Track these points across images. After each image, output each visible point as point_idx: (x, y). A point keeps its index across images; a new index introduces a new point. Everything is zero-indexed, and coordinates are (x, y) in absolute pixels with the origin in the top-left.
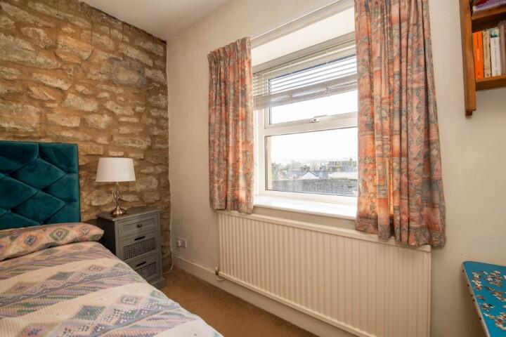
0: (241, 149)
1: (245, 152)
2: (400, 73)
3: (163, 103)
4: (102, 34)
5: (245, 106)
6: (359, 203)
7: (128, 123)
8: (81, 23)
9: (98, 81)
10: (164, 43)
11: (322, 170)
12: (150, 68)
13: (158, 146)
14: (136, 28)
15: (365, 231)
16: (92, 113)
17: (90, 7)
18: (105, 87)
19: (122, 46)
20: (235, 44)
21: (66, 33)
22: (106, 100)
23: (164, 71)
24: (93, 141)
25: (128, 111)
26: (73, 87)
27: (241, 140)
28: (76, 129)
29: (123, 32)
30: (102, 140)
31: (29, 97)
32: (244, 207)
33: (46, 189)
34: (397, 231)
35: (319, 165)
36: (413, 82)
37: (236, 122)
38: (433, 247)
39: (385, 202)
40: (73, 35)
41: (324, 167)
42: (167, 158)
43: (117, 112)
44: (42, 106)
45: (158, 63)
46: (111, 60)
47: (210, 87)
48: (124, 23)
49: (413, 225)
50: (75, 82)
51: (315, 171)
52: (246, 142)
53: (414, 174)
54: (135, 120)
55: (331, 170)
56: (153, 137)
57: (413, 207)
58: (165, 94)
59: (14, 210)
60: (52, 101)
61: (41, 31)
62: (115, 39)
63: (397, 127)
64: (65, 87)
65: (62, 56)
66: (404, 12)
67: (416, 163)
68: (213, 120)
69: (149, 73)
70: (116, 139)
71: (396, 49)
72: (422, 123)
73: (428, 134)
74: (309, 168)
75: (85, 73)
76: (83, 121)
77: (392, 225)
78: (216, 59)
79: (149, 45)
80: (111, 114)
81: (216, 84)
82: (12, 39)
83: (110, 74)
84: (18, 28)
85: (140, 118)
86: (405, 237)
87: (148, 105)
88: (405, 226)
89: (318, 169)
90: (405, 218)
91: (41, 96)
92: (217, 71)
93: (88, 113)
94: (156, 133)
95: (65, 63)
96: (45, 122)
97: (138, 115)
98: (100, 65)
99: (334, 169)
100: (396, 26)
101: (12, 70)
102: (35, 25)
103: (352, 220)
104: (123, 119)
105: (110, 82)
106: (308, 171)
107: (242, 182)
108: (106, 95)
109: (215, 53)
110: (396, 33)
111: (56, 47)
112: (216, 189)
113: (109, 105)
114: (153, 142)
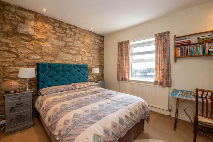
0: (127, 66)
1: (128, 67)
2: (163, 54)
3: (103, 53)
4: (92, 37)
5: (128, 56)
6: (155, 79)
7: (96, 59)
8: (88, 35)
9: (91, 49)
10: (103, 37)
11: (144, 72)
12: (100, 44)
13: (102, 64)
14: (98, 34)
15: (156, 85)
16: (90, 57)
17: (90, 31)
18: (92, 50)
19: (95, 39)
20: (126, 41)
21: (86, 38)
22: (92, 53)
23: (103, 44)
24: (90, 63)
25: (96, 56)
26: (87, 51)
27: (127, 64)
28: (87, 61)
29: (95, 36)
30: (91, 63)
31: (80, 54)
32: (127, 80)
33: (83, 75)
34: (162, 84)
35: (143, 70)
36: (166, 55)
37: (126, 60)
38: (169, 87)
39: (160, 78)
40: (87, 39)
41: (145, 70)
42: (103, 68)
43: (94, 56)
44: (82, 56)
45: (102, 42)
46: (93, 43)
47: (118, 51)
48: (96, 34)
49: (165, 82)
50: (87, 50)
51: (141, 72)
52: (128, 65)
53: (165, 73)
54: (97, 58)
55: (148, 72)
56: (101, 62)
57: (165, 79)
58: (103, 51)
59: (79, 79)
60: (83, 55)
61: (82, 39)
62: (94, 38)
63: (162, 64)
64: (85, 51)
65: (85, 44)
66: (165, 42)
67: (166, 71)
68: (119, 59)
69: (100, 45)
70: (94, 63)
71: (163, 49)
72: (167, 63)
73: (168, 66)
74: (138, 71)
75: (89, 47)
76: (88, 59)
77: (161, 83)
78: (120, 44)
79: (100, 38)
80: (93, 57)
81: (120, 50)
82: (77, 41)
83: (93, 47)
84: (78, 39)
85: (98, 57)
86: (163, 85)
87: (100, 54)
88: (163, 83)
89: (142, 71)
90: (163, 81)
91: (82, 54)
92: (121, 47)
93: (89, 57)
94: (101, 61)
95: (86, 46)
96: (82, 59)
97: (98, 56)
98: (91, 45)
99: (149, 72)
100: (163, 44)
101: (78, 48)
102: (81, 38)
103: (153, 83)
104: (95, 58)
105: (93, 49)
106: (138, 72)
107: (127, 74)
108: (92, 52)
109: (120, 43)
110: (163, 45)
111: (84, 42)
112: (120, 76)
113: (93, 55)
114: (101, 63)
